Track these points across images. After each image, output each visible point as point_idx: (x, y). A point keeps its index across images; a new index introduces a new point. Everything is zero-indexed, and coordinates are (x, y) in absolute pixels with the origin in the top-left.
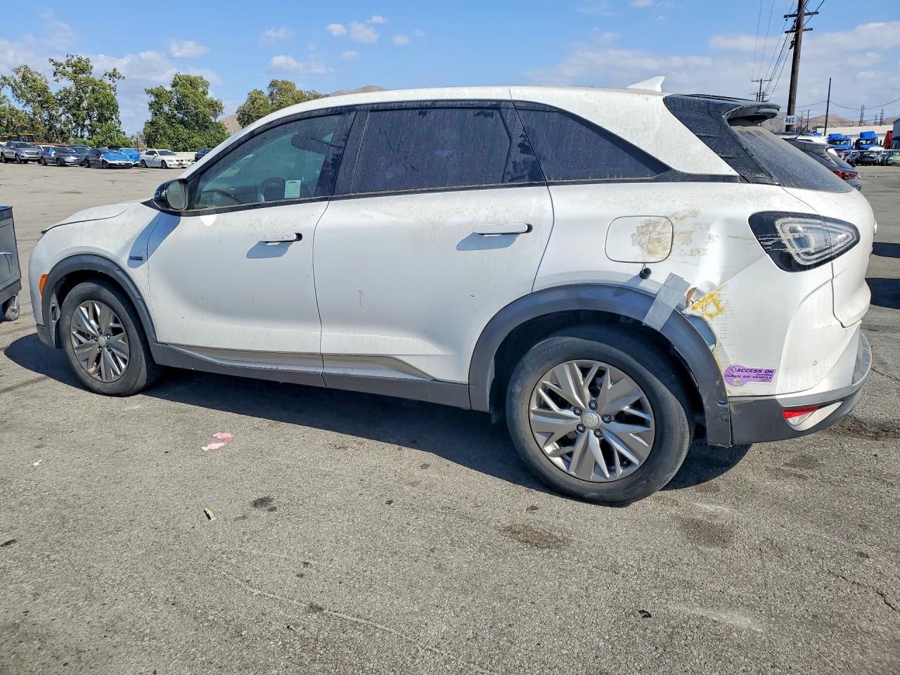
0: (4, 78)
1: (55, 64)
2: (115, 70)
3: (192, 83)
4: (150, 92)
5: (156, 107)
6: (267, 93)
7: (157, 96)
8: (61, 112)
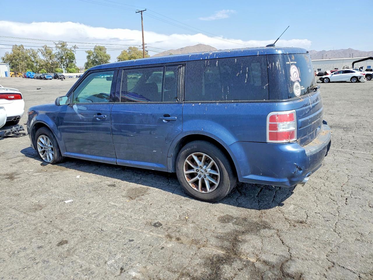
0: (39, 49)
1: (56, 44)
2: (75, 45)
3: (100, 49)
4: (87, 52)
5: (89, 57)
6: (128, 51)
7: (89, 53)
8: (56, 59)
